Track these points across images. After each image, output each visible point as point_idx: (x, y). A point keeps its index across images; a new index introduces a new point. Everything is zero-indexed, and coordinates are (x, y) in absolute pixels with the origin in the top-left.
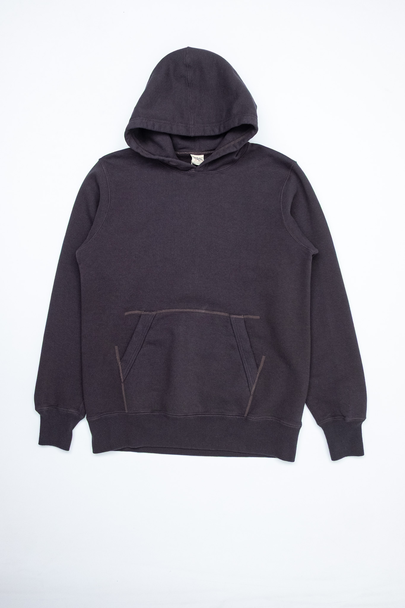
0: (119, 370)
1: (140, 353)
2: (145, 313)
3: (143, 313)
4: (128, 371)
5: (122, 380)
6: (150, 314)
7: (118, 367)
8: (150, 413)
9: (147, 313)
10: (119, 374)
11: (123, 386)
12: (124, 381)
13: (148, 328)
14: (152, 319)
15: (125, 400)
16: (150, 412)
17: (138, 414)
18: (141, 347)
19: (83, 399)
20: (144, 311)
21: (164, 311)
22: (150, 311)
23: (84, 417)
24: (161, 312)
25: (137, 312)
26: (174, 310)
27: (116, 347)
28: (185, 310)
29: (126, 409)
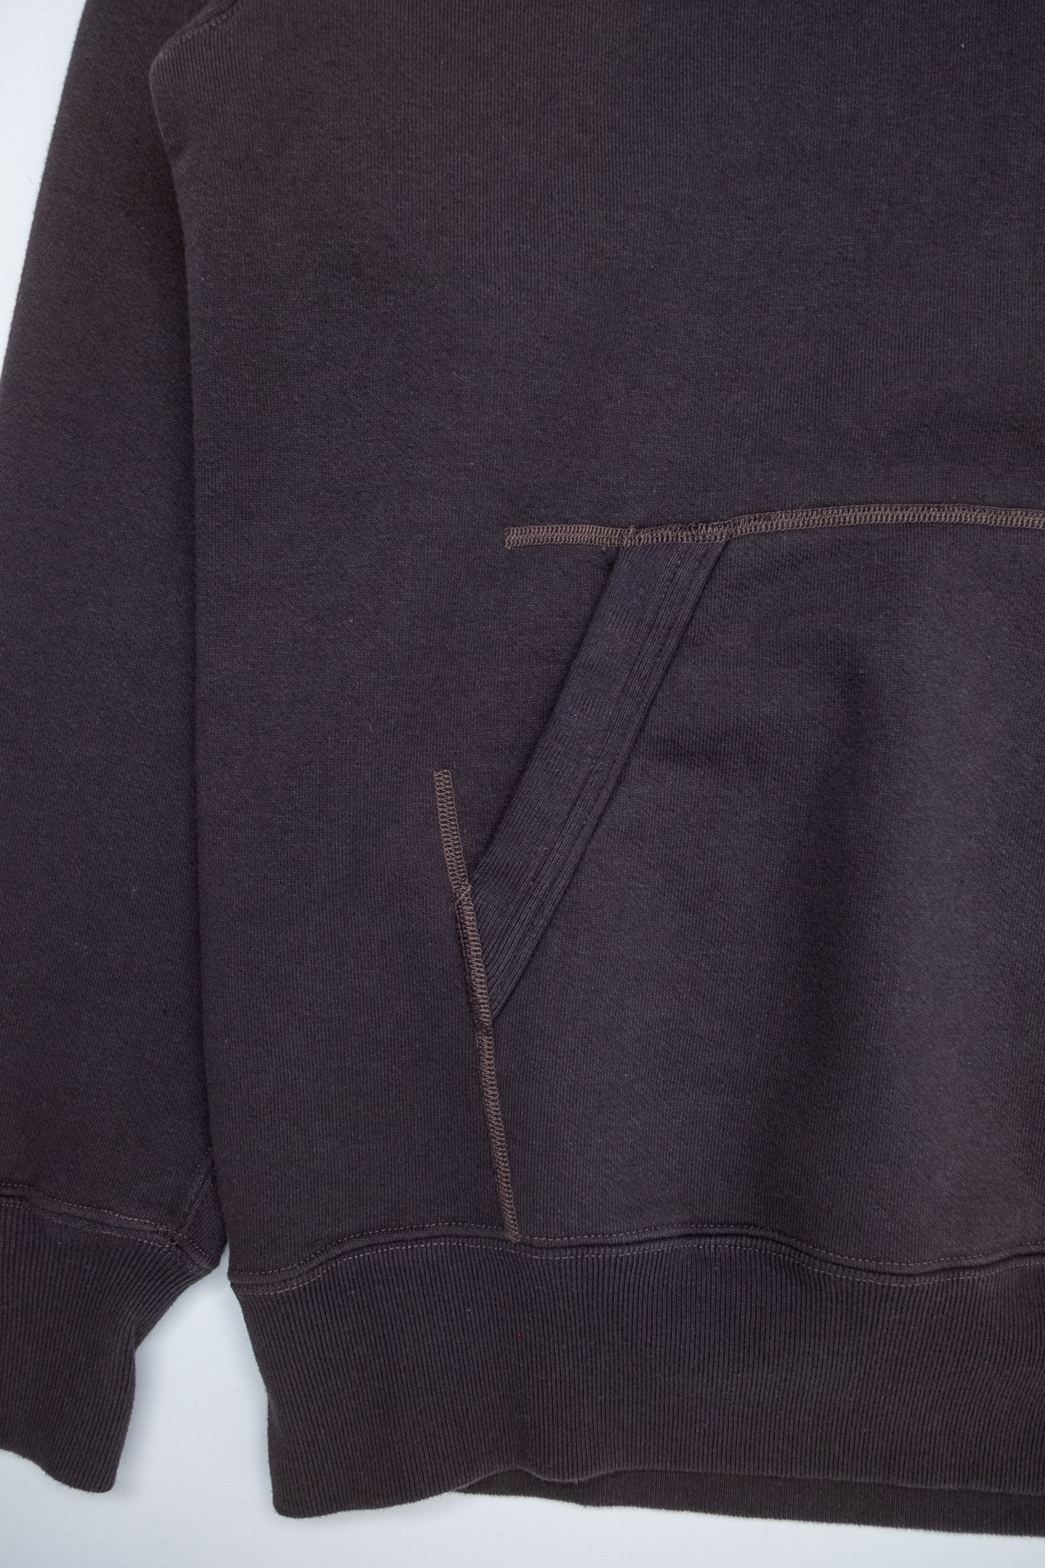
0: (460, 940)
1: (606, 820)
2: (644, 536)
3: (629, 537)
4: (526, 951)
5: (485, 1014)
6: (685, 537)
7: (457, 920)
8: (677, 1244)
9: (666, 533)
10: (465, 968)
11: (487, 1054)
12: (495, 1020)
13: (672, 642)
14: (702, 576)
15: (500, 1154)
16: (680, 1237)
17: (591, 1255)
18: (619, 782)
19: (209, 1142)
20: (640, 527)
21: (782, 520)
22: (684, 524)
23: (215, 1263)
24: (762, 526)
25: (584, 533)
26: (855, 516)
27: (442, 780)
28: (935, 515)
29: (509, 1215)
